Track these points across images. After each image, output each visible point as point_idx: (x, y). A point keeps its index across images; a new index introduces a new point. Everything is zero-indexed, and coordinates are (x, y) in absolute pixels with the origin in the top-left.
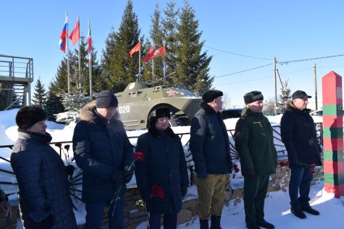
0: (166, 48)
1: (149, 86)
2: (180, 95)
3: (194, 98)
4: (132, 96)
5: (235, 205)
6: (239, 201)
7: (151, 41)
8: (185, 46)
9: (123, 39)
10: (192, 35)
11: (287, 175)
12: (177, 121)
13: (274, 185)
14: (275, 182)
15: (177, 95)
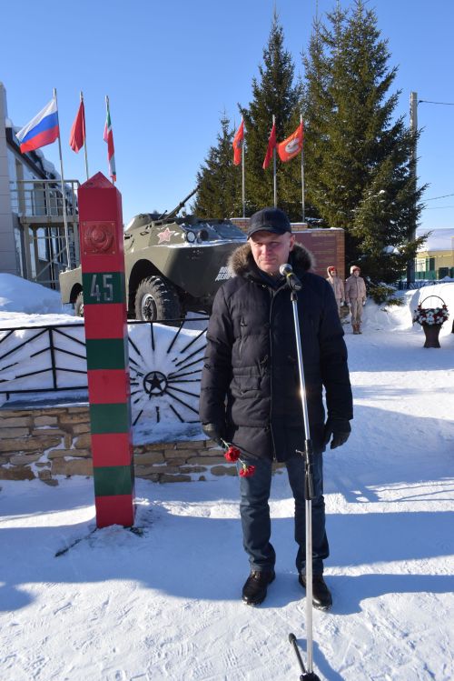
2: (179, 240)
11: (62, 446)
12: (163, 296)
13: (7, 466)
14: (12, 459)
15: (174, 240)
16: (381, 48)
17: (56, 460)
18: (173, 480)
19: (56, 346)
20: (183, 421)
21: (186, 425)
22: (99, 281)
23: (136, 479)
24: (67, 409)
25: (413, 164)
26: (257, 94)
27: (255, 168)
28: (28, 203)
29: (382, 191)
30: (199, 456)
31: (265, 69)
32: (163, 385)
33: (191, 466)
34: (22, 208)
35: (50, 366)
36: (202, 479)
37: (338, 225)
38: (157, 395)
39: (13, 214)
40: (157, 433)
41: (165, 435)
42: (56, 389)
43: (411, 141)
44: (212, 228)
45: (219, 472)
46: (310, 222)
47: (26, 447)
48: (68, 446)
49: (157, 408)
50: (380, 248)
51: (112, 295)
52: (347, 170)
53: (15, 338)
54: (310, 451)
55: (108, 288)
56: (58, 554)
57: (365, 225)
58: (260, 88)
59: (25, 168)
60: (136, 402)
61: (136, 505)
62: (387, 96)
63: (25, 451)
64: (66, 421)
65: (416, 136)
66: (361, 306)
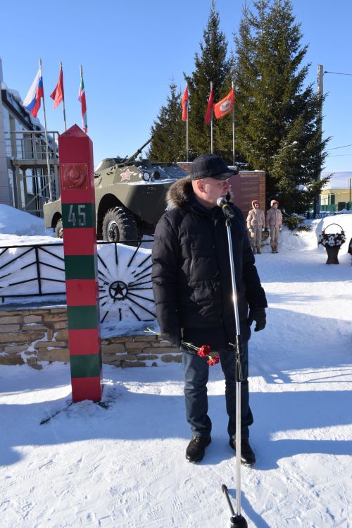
11: (45, 339)
12: (124, 223)
13: (3, 354)
14: (6, 348)
15: (133, 179)
16: (296, 30)
17: (41, 350)
18: (131, 365)
19: (40, 261)
20: (139, 320)
21: (142, 323)
22: (75, 210)
23: (103, 365)
24: (49, 310)
25: (319, 121)
26: (198, 65)
27: (197, 123)
28: (19, 149)
29: (295, 142)
30: (152, 347)
31: (205, 45)
32: (124, 292)
33: (146, 354)
34: (14, 153)
35: (36, 277)
36: (154, 365)
37: (261, 168)
38: (119, 299)
39: (7, 157)
40: (120, 329)
41: (126, 331)
42: (40, 294)
43: (318, 103)
44: (163, 170)
45: (167, 359)
46: (239, 165)
47: (17, 340)
48: (50, 339)
49: (120, 310)
50: (292, 187)
51: (85, 221)
52: (268, 125)
53: (8, 254)
54: (240, 344)
55: (82, 216)
56: (42, 423)
57: (281, 169)
58: (201, 60)
59: (16, 121)
60: (103, 305)
61: (103, 385)
62: (300, 67)
63: (16, 342)
64: (49, 319)
65: (322, 99)
66: (278, 232)
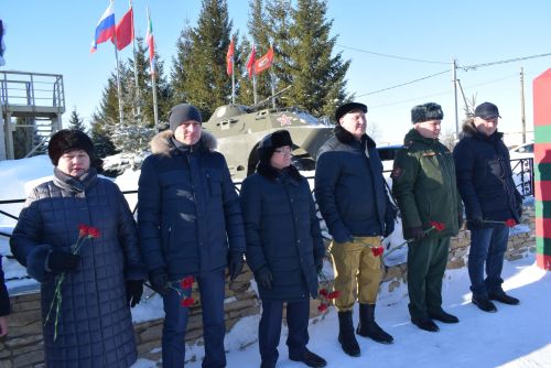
0: (275, 50)
1: (249, 111)
2: (298, 123)
3: (322, 126)
4: (223, 127)
5: (390, 291)
6: (398, 285)
7: (250, 39)
8: (306, 44)
9: (205, 38)
10: (316, 26)
